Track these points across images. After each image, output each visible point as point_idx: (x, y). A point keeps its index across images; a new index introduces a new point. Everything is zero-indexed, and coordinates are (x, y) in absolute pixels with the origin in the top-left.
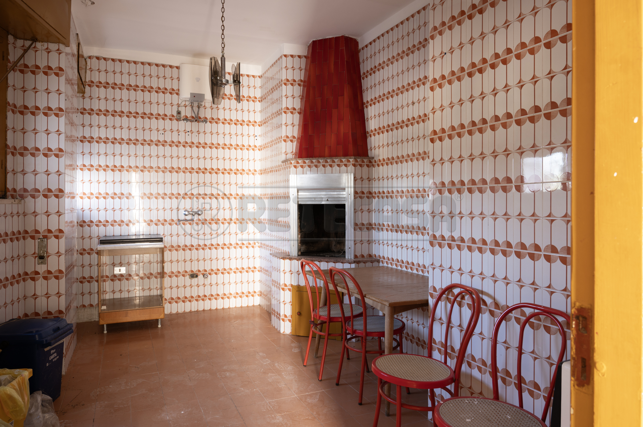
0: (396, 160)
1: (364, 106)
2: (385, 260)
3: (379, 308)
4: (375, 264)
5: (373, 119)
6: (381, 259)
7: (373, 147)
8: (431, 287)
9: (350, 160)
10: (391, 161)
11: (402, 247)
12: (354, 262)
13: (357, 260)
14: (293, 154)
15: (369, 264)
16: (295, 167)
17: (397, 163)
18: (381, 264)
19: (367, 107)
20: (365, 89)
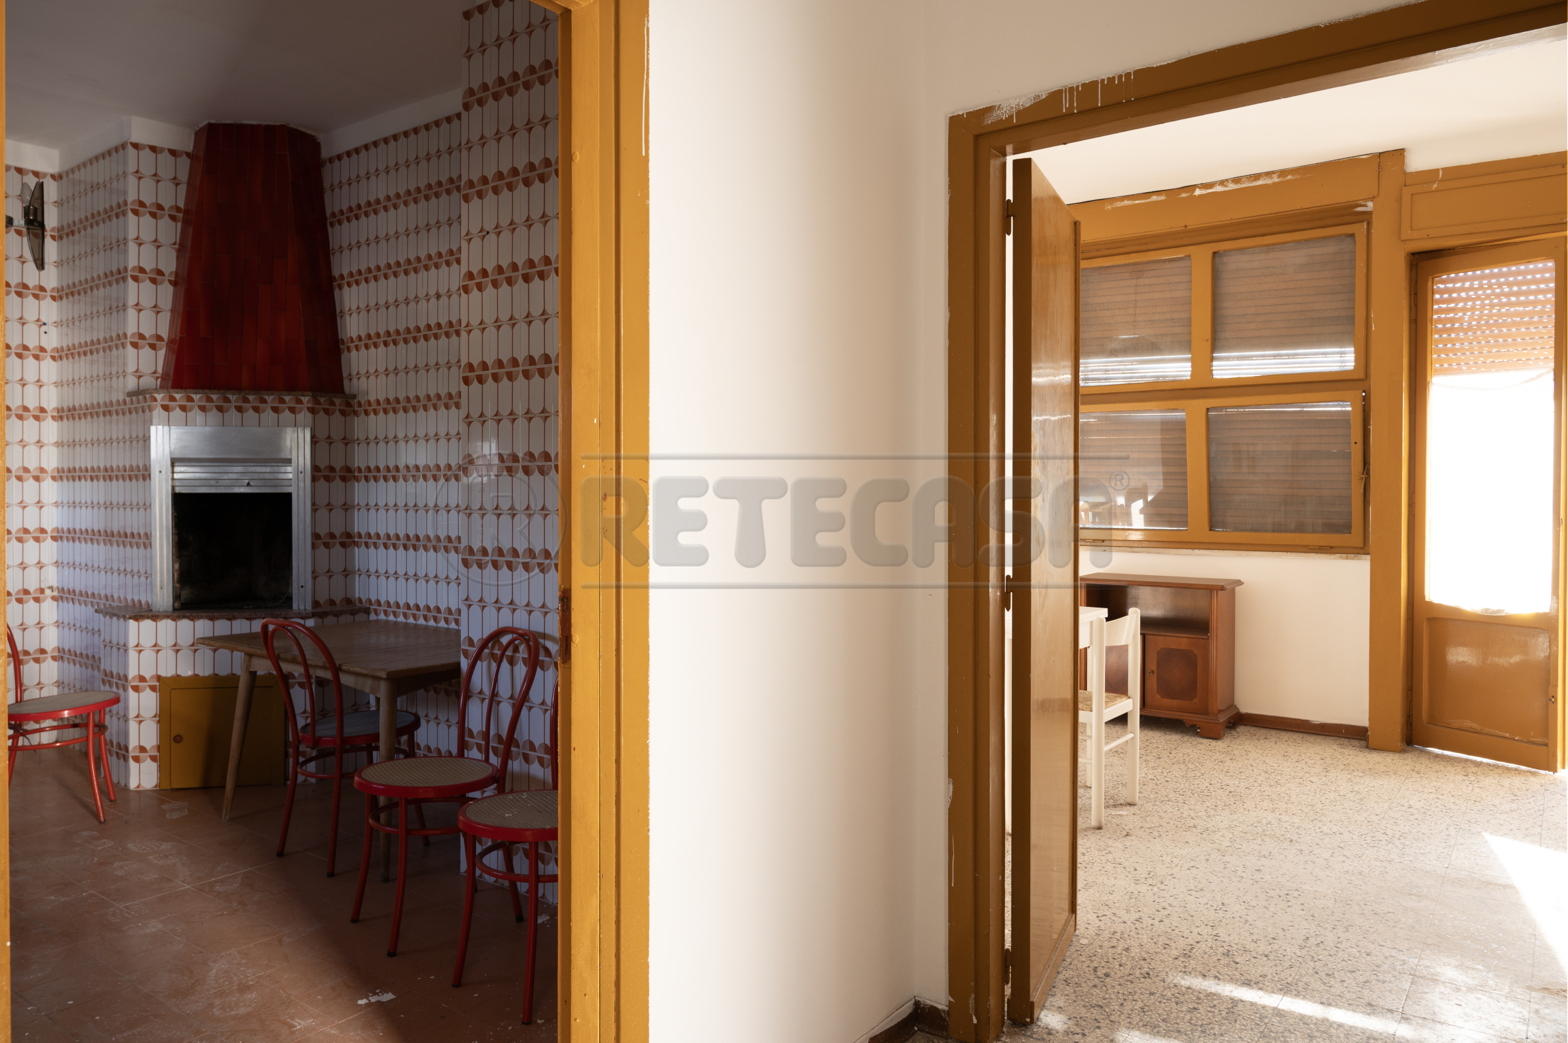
0: (404, 405)
1: (335, 284)
2: (382, 608)
3: (367, 690)
4: (361, 617)
5: (355, 315)
6: (372, 607)
7: (354, 373)
8: (465, 638)
9: (302, 398)
10: (394, 405)
11: (416, 578)
12: (313, 615)
13: (319, 610)
14: (157, 378)
15: (346, 619)
16: (166, 408)
17: (405, 410)
18: (373, 617)
19: (340, 287)
20: (336, 247)
